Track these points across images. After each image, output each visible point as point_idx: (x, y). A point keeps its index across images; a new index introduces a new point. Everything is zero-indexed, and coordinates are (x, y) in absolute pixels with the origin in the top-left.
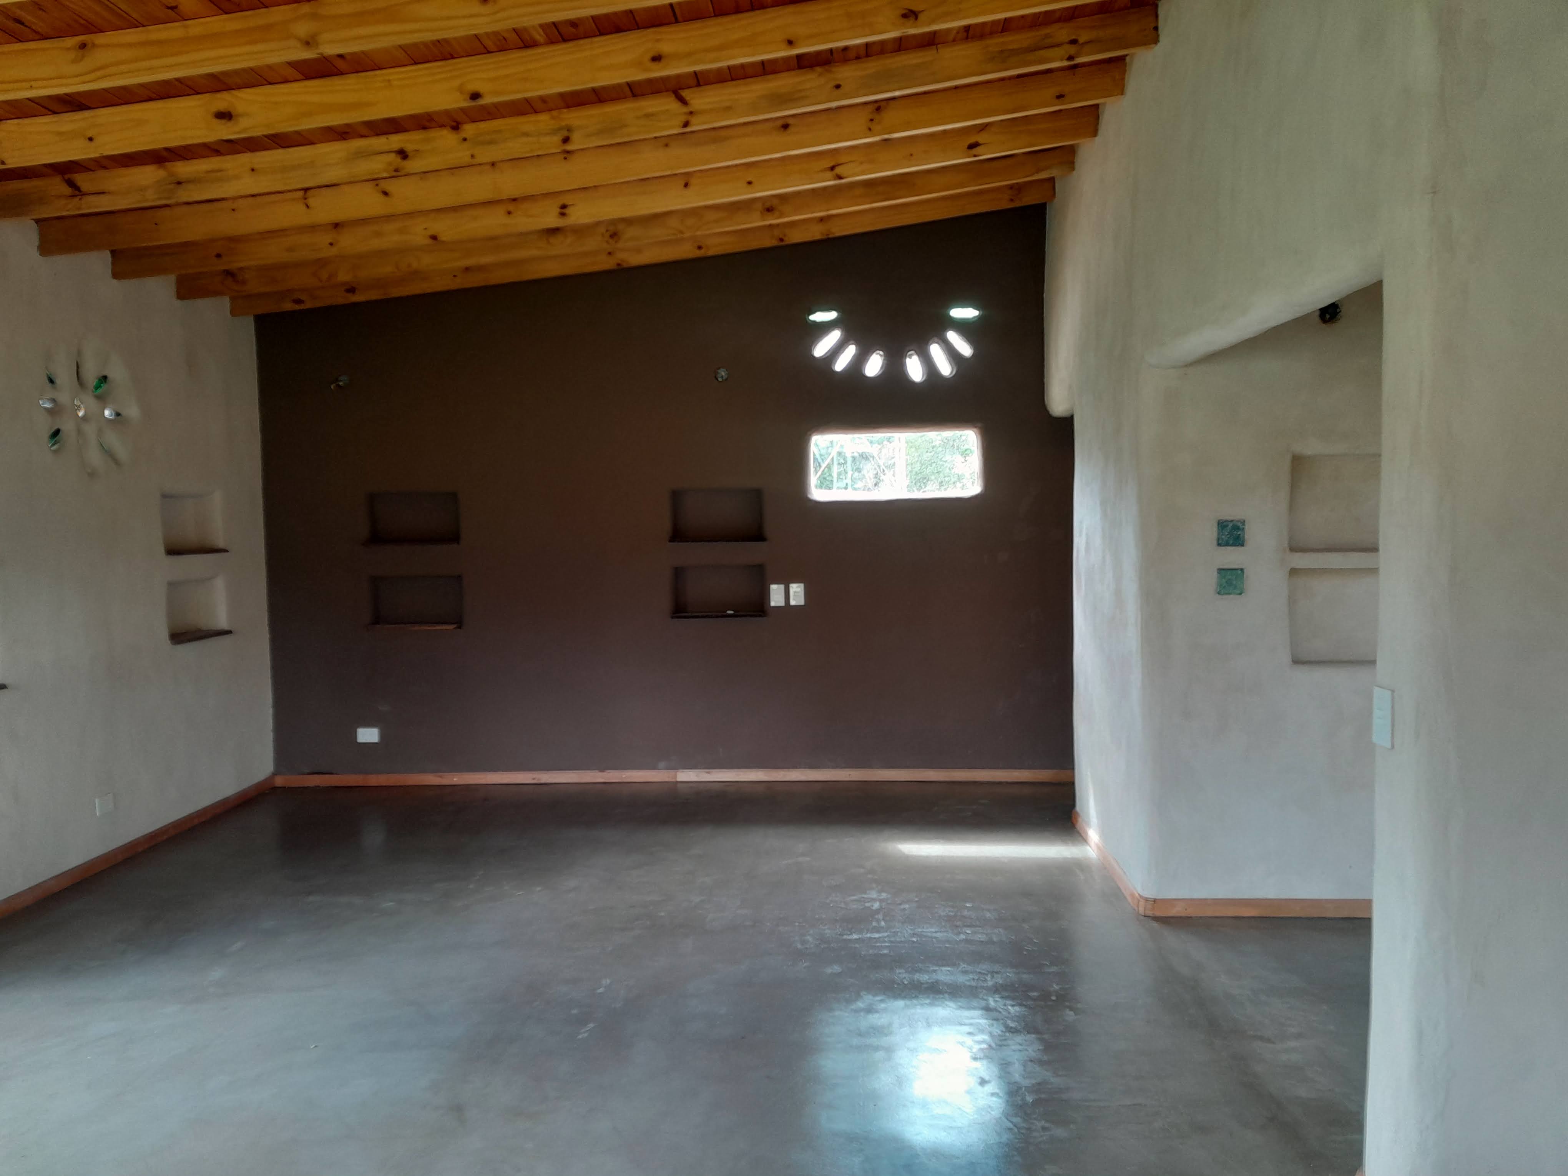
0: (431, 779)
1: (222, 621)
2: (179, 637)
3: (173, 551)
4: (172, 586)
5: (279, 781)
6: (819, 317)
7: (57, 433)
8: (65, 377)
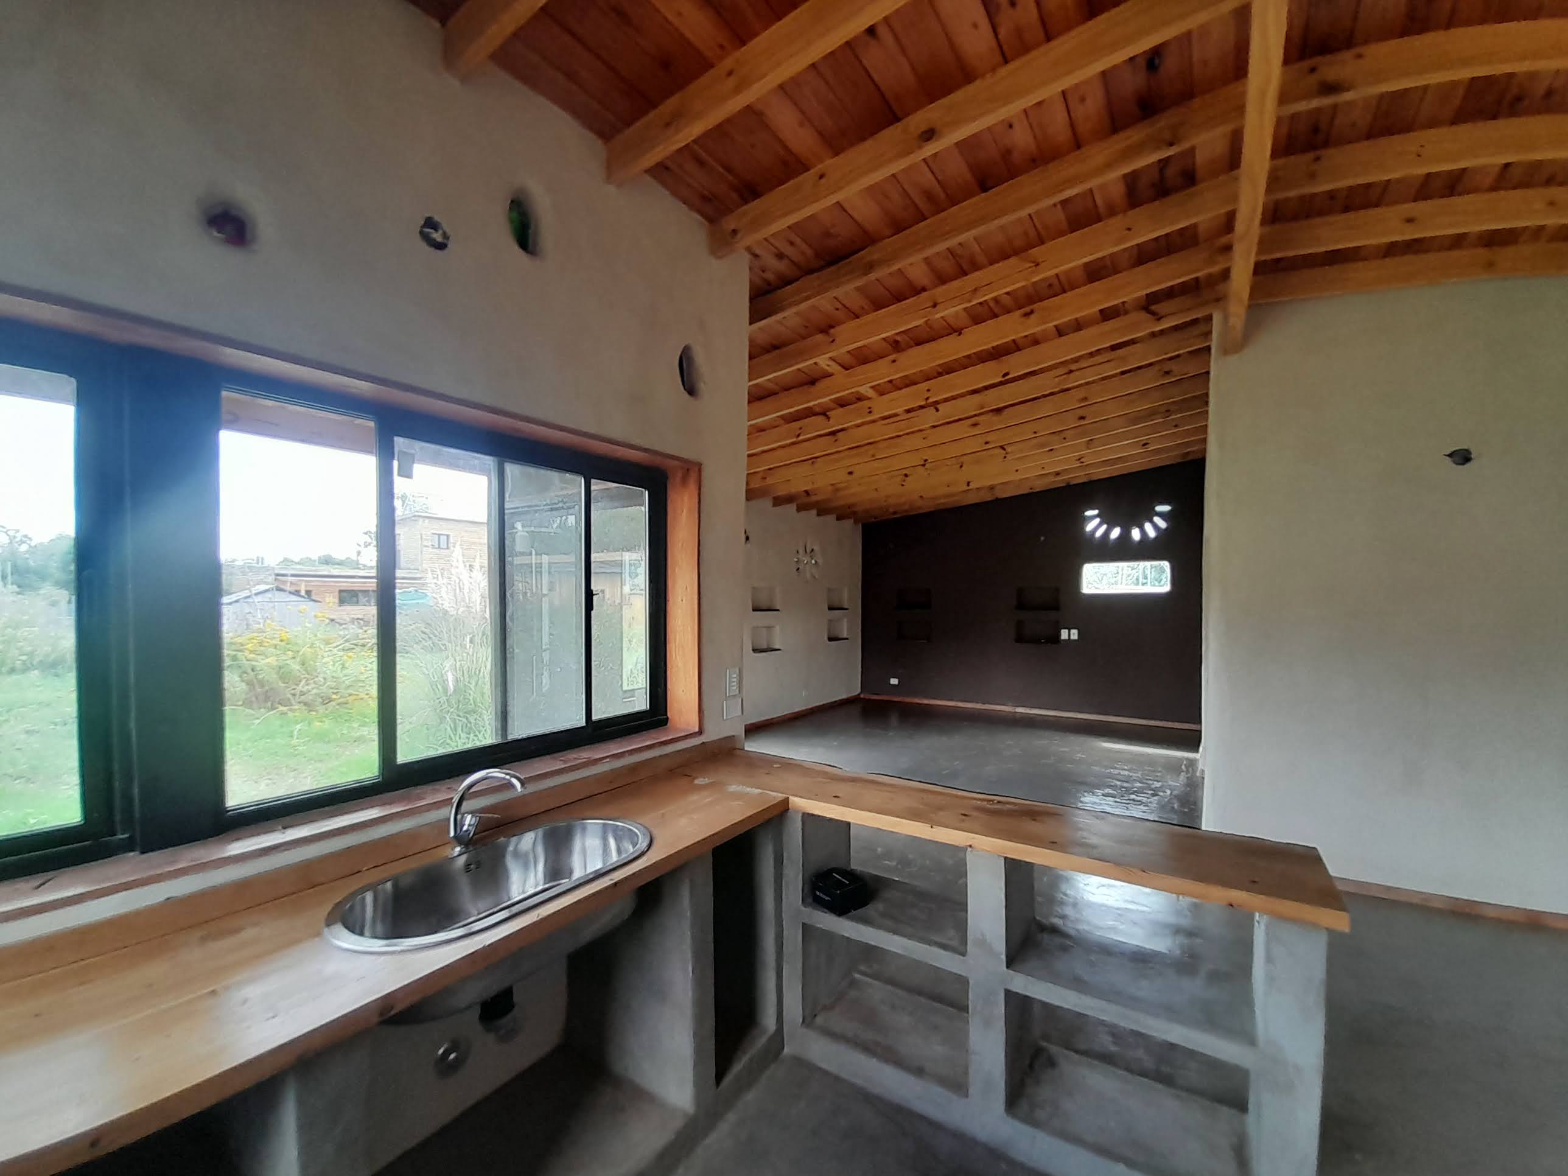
0: (917, 700)
1: (845, 636)
2: (830, 639)
3: (830, 608)
4: (830, 621)
5: (862, 696)
6: (1089, 513)
7: (798, 569)
8: (801, 551)
